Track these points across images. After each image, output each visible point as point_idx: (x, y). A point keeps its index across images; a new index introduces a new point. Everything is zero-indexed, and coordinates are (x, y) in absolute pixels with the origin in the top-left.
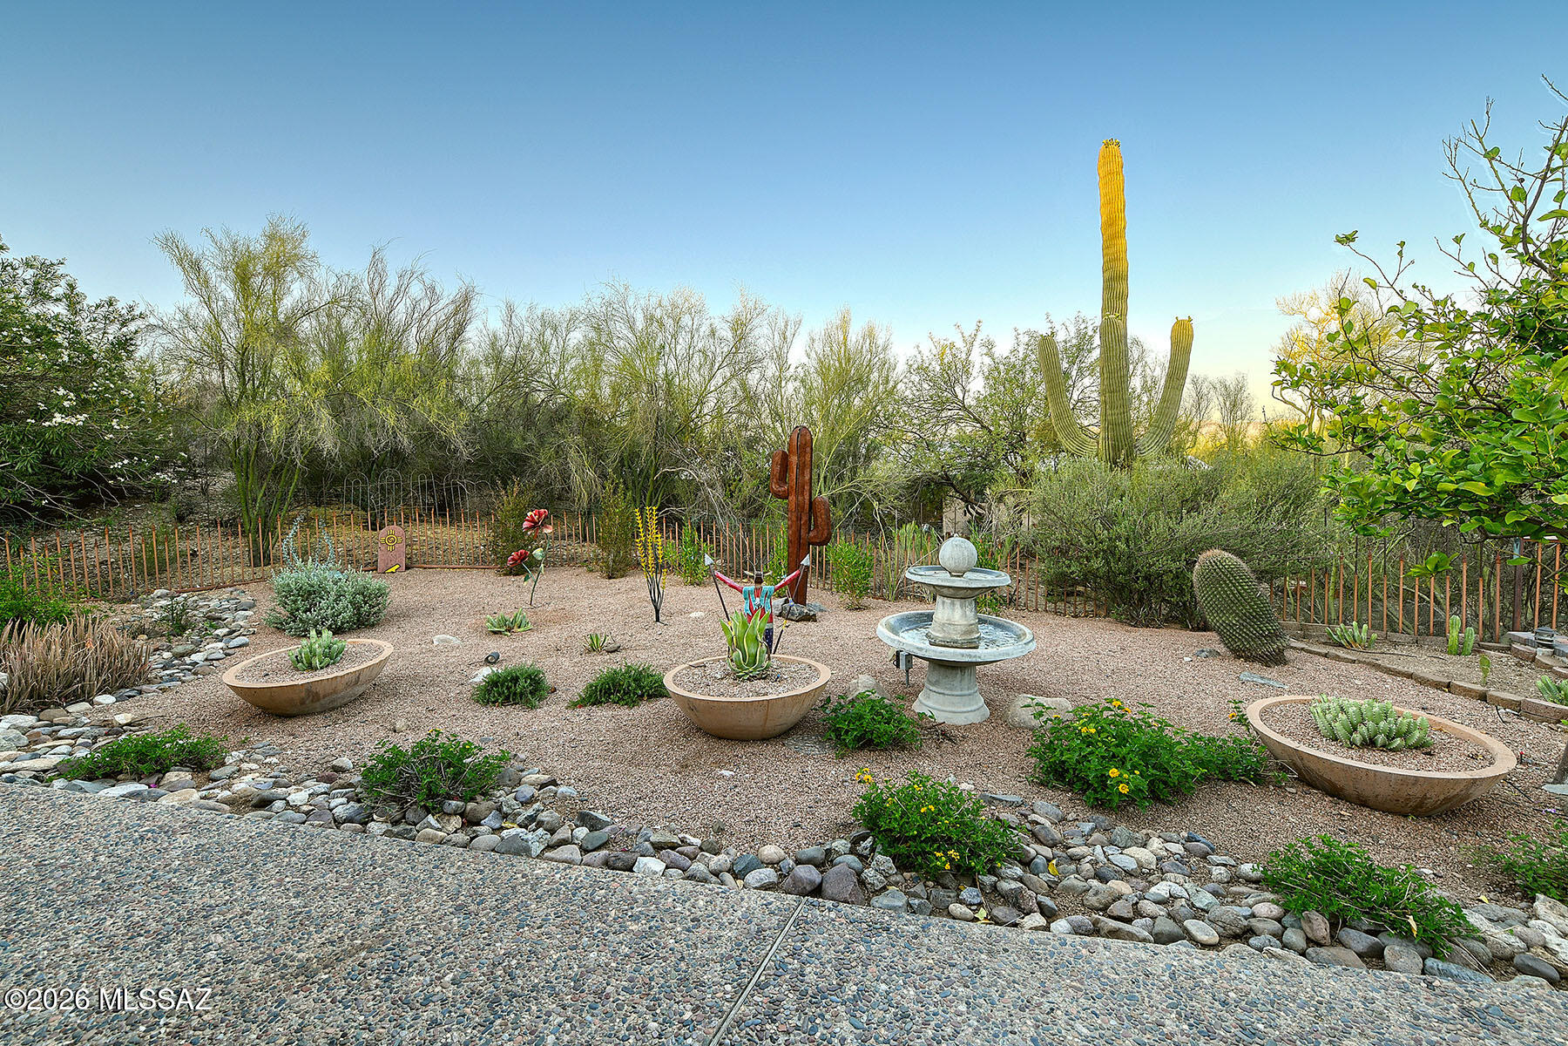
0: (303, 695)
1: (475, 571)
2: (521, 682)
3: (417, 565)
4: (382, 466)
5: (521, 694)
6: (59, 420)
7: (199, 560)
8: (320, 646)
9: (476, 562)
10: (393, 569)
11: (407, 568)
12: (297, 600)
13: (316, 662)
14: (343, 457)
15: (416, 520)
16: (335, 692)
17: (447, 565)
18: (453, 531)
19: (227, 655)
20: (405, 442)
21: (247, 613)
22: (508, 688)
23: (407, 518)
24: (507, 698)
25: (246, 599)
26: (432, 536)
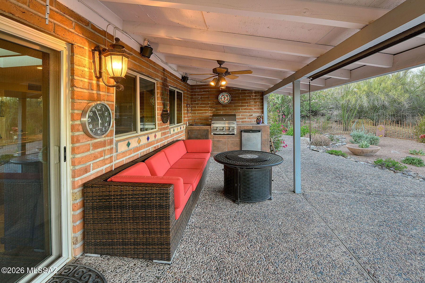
0: (361, 151)
1: (408, 140)
2: (415, 161)
3: (388, 136)
4: (379, 109)
5: (415, 163)
6: (313, 101)
7: (332, 129)
8: (364, 144)
9: (410, 138)
10: (381, 136)
11: (385, 136)
12: (356, 138)
13: (363, 146)
14: (368, 107)
15: (388, 124)
16: (367, 153)
17: (398, 137)
18: (401, 128)
19: (342, 145)
20: (387, 103)
21: (344, 140)
22: (411, 161)
23: (386, 123)
24: (411, 163)
25: (344, 137)
26: (394, 129)
